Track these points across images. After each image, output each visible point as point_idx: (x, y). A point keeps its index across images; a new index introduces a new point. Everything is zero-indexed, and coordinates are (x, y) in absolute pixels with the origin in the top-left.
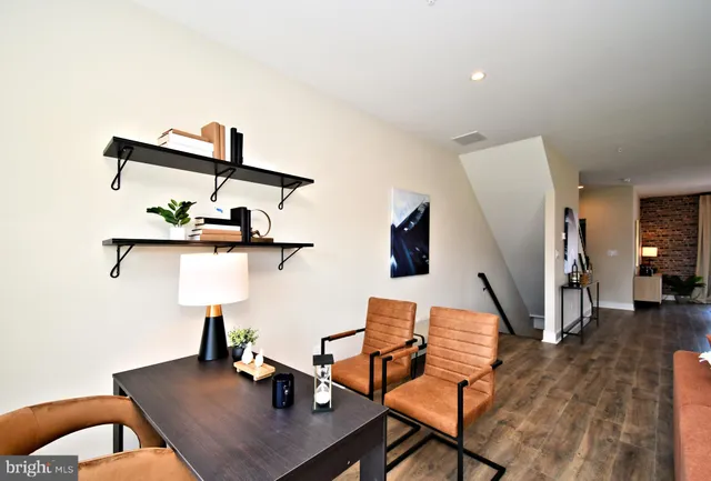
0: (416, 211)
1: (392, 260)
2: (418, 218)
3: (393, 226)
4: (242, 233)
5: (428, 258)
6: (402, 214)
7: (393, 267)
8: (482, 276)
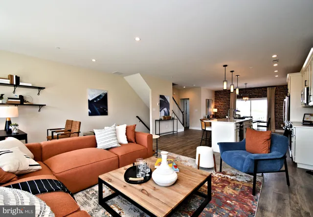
0: (100, 96)
1: (89, 110)
2: (101, 98)
3: (89, 100)
4: (22, 101)
5: (107, 110)
6: (93, 96)
7: (89, 113)
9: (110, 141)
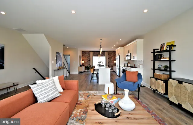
8: (34, 68)
9: (53, 93)
